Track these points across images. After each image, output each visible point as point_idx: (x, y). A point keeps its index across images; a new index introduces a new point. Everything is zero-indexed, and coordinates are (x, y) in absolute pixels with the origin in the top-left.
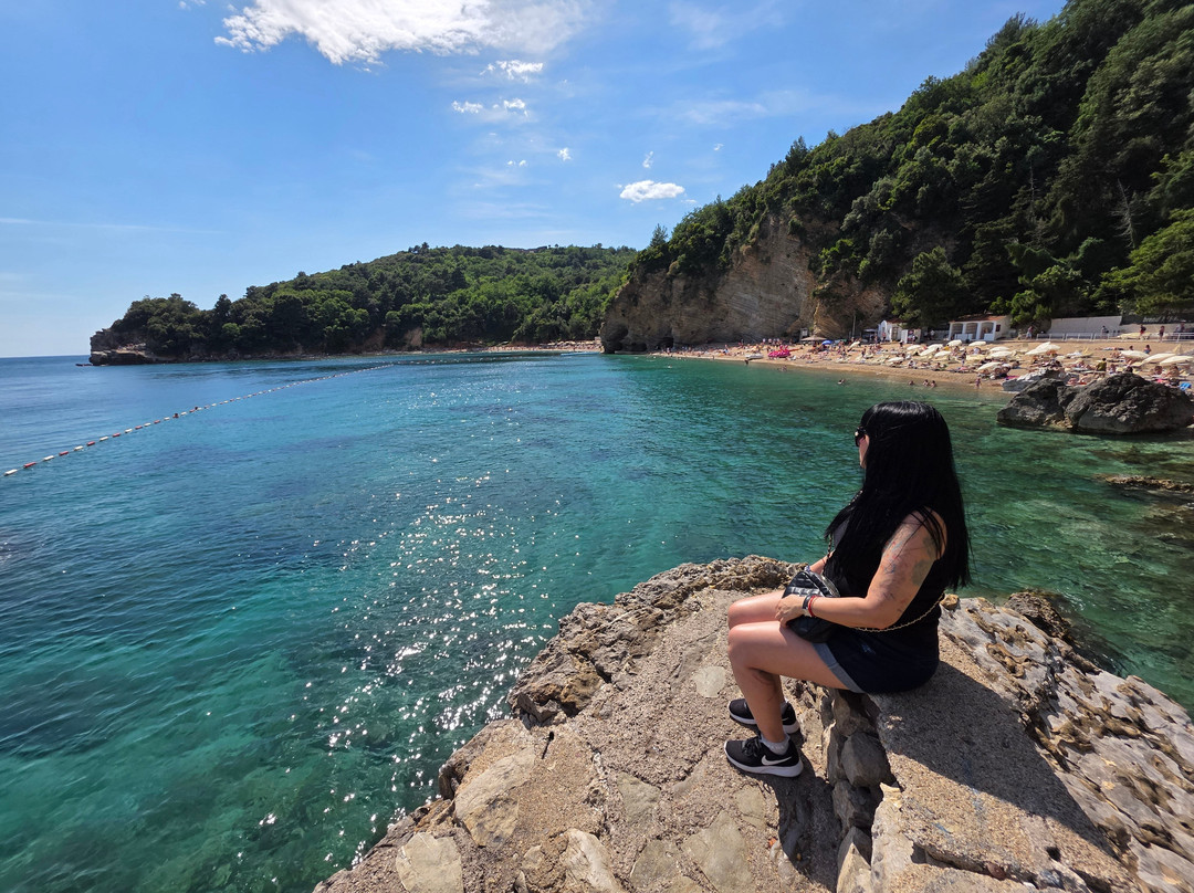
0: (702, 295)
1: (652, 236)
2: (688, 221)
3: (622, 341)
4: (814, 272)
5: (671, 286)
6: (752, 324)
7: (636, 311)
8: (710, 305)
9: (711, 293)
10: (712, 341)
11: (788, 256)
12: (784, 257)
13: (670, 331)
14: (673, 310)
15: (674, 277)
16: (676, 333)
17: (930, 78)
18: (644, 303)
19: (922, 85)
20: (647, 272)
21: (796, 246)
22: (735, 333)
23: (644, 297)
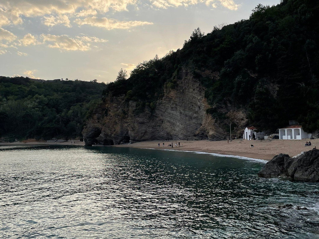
0: (147, 110)
1: (118, 75)
2: (140, 68)
3: (97, 138)
4: (207, 98)
5: (128, 105)
6: (177, 129)
7: (106, 120)
8: (152, 116)
9: (153, 110)
10: (153, 138)
11: (194, 90)
12: (191, 90)
13: (128, 133)
14: (129, 120)
15: (130, 99)
16: (131, 133)
17: (260, 5)
18: (112, 114)
19: (256, 8)
20: (113, 96)
21: (197, 85)
22: (168, 134)
23: (112, 111)
